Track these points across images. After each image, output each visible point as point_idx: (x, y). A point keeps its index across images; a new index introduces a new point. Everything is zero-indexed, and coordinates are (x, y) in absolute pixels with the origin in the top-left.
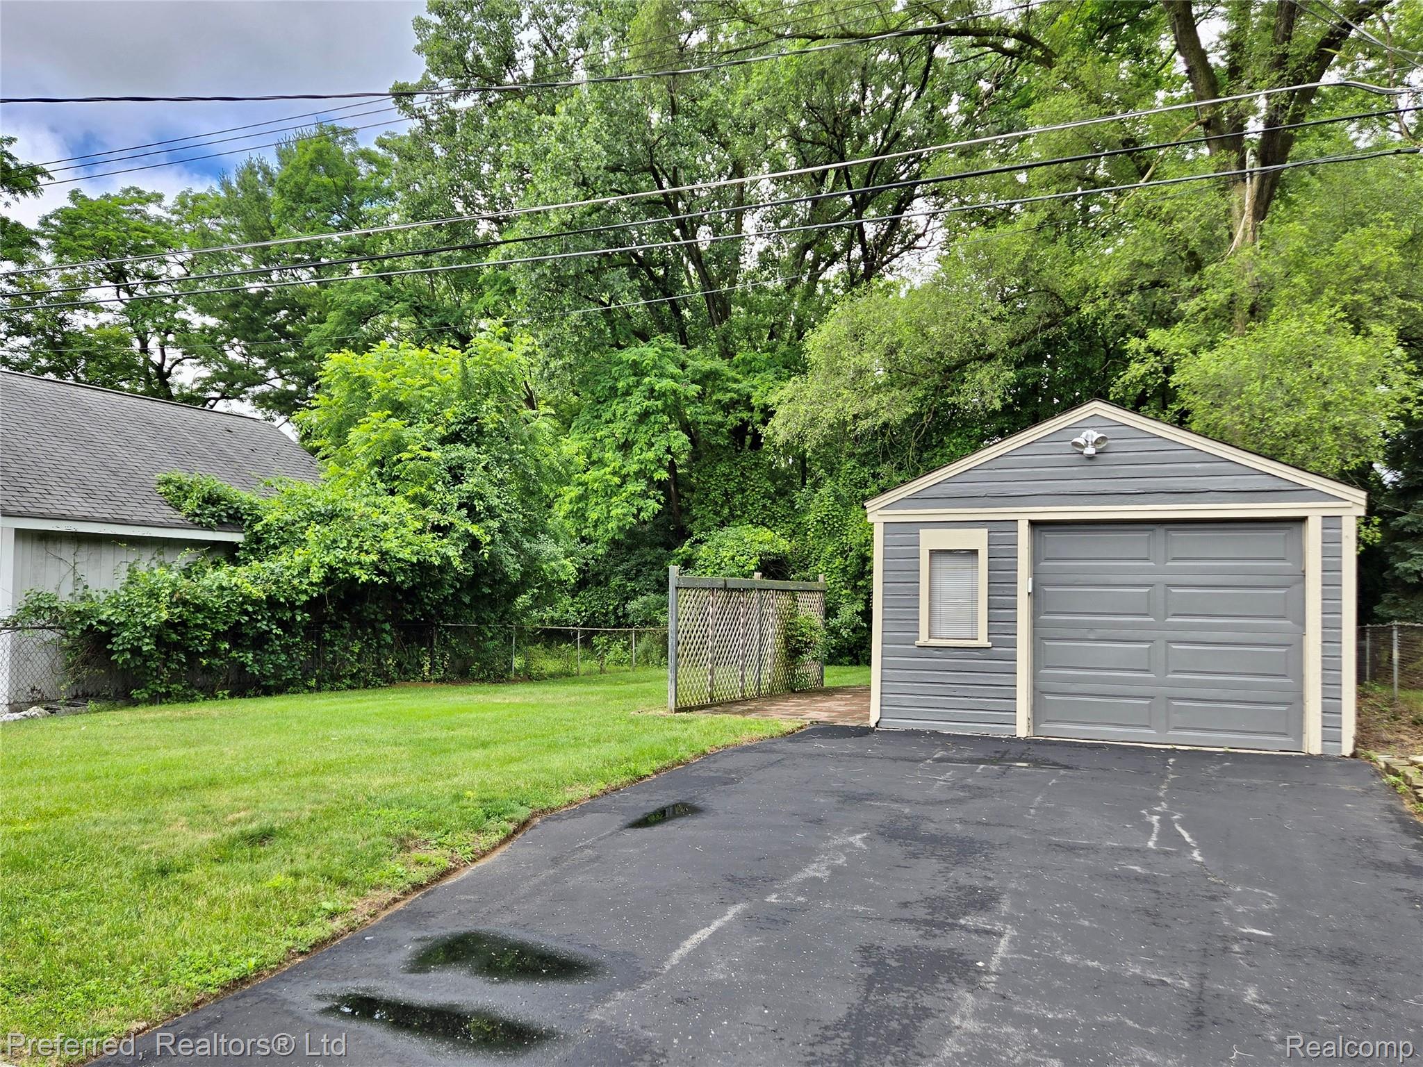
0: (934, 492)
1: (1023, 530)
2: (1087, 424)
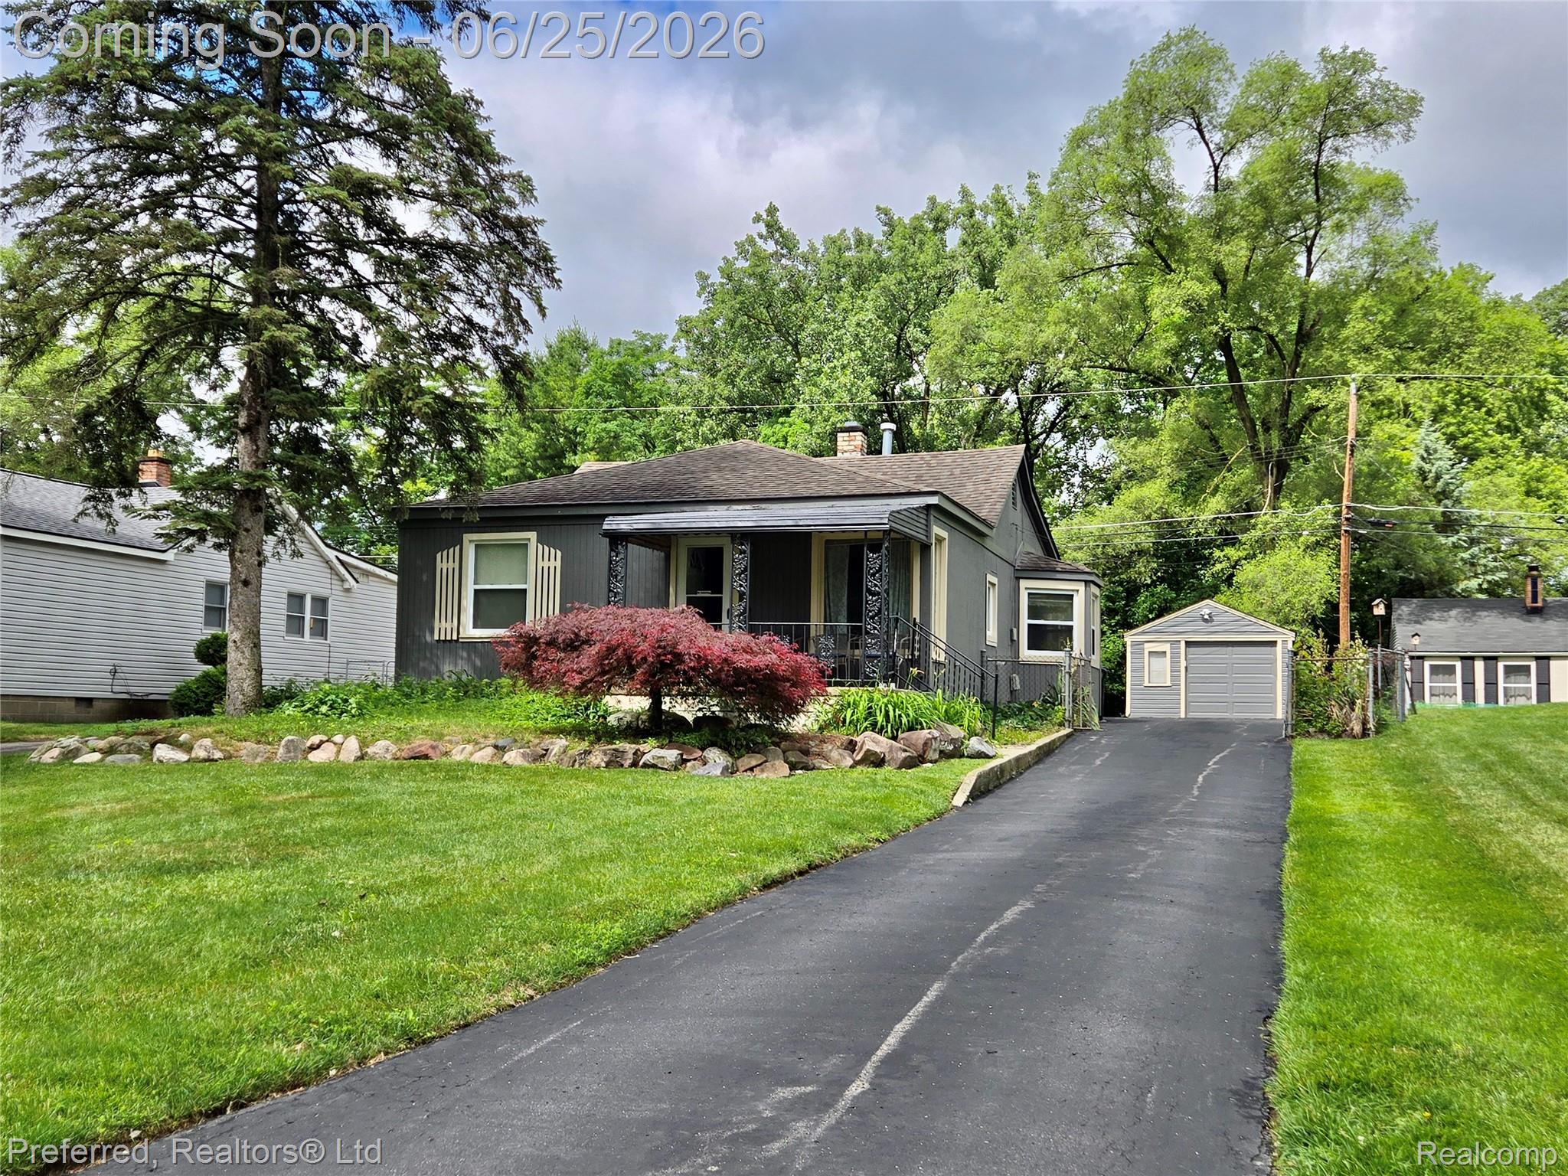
0: (1150, 630)
1: (1183, 644)
2: (1205, 607)
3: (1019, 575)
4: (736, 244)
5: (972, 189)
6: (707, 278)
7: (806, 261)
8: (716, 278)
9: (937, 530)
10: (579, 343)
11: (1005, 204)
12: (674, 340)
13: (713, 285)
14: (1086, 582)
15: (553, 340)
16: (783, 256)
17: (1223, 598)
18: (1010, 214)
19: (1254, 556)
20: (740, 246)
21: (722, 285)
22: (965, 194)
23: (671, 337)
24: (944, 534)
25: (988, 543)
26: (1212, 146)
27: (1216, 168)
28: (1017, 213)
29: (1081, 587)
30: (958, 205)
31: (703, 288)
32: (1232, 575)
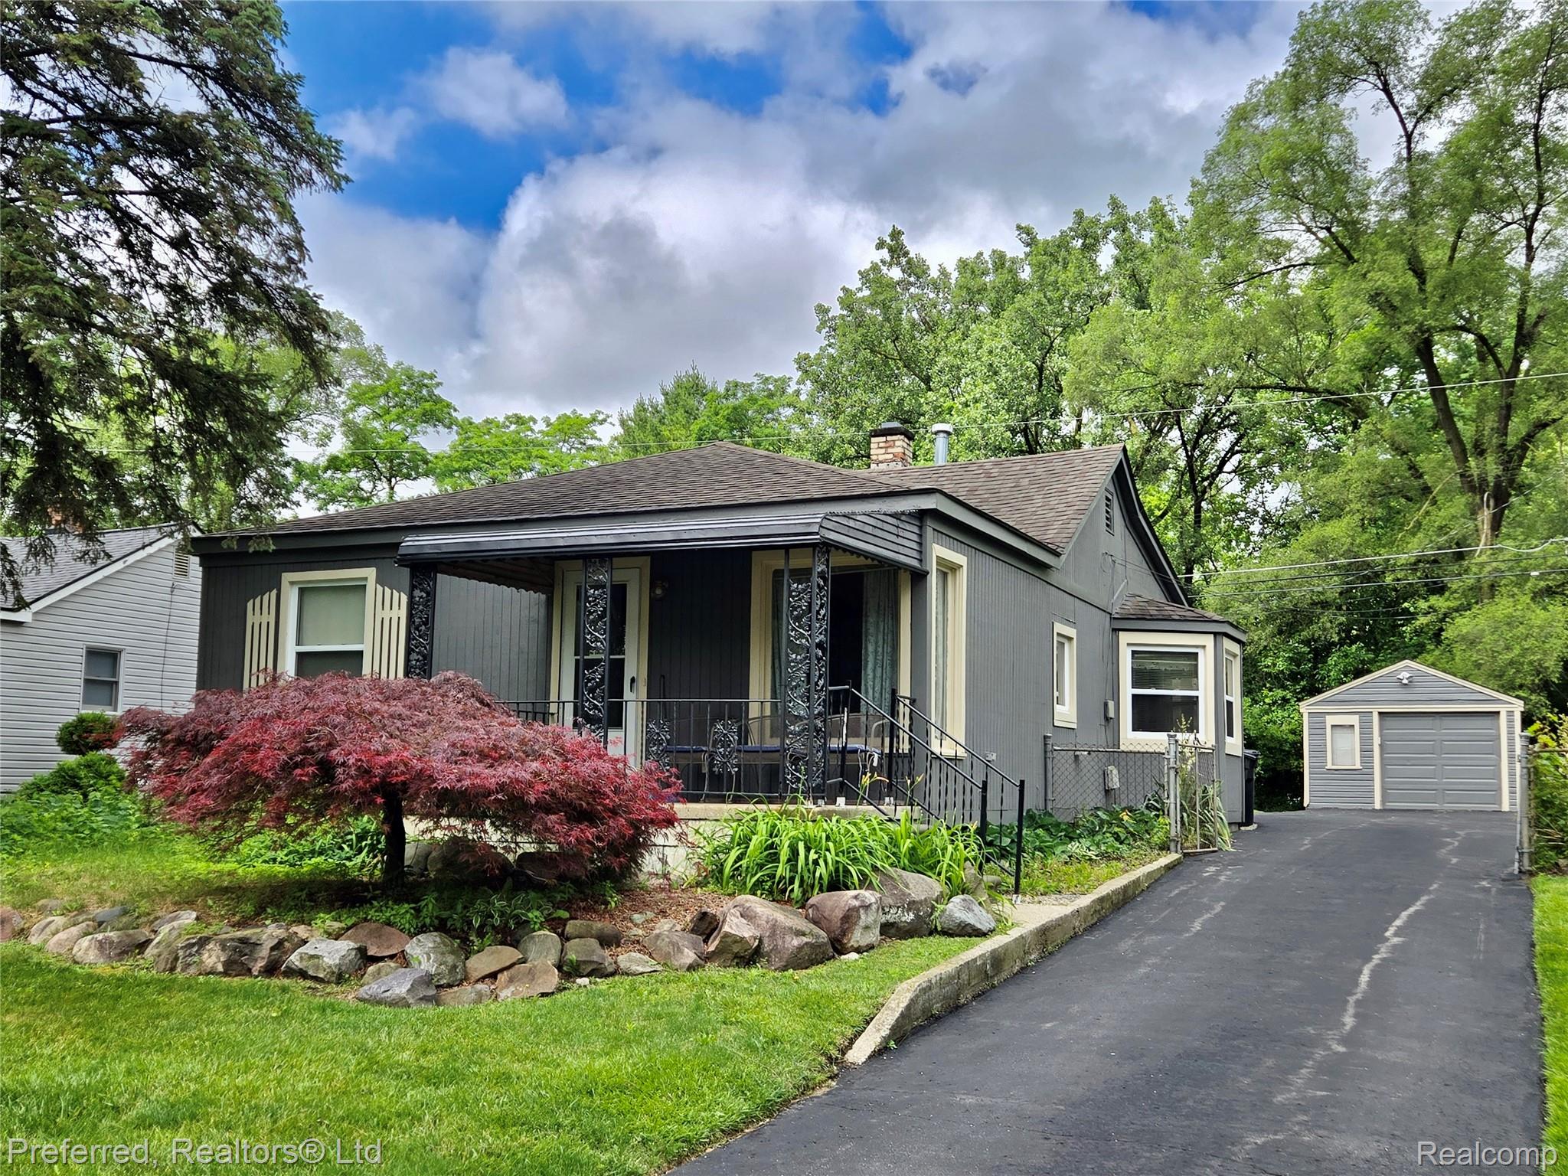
0: (1332, 699)
1: (1376, 718)
2: (1404, 669)
3: (1118, 624)
4: (860, 273)
5: (1123, 200)
6: (827, 311)
7: (936, 287)
8: (836, 311)
9: (940, 551)
10: (696, 388)
11: (1164, 215)
12: (798, 383)
13: (834, 318)
14: (1215, 634)
15: (669, 386)
16: (912, 284)
17: (1430, 658)
18: (1170, 227)
19: (1469, 608)
20: (863, 275)
21: (843, 317)
22: (1115, 205)
23: (795, 380)
24: (960, 559)
25: (1054, 577)
26: (1403, 111)
27: (1409, 137)
28: (1178, 227)
29: (1208, 641)
30: (1108, 218)
31: (823, 323)
32: (1441, 630)
